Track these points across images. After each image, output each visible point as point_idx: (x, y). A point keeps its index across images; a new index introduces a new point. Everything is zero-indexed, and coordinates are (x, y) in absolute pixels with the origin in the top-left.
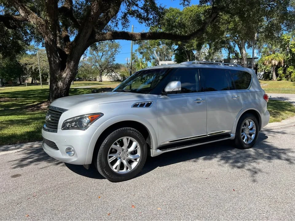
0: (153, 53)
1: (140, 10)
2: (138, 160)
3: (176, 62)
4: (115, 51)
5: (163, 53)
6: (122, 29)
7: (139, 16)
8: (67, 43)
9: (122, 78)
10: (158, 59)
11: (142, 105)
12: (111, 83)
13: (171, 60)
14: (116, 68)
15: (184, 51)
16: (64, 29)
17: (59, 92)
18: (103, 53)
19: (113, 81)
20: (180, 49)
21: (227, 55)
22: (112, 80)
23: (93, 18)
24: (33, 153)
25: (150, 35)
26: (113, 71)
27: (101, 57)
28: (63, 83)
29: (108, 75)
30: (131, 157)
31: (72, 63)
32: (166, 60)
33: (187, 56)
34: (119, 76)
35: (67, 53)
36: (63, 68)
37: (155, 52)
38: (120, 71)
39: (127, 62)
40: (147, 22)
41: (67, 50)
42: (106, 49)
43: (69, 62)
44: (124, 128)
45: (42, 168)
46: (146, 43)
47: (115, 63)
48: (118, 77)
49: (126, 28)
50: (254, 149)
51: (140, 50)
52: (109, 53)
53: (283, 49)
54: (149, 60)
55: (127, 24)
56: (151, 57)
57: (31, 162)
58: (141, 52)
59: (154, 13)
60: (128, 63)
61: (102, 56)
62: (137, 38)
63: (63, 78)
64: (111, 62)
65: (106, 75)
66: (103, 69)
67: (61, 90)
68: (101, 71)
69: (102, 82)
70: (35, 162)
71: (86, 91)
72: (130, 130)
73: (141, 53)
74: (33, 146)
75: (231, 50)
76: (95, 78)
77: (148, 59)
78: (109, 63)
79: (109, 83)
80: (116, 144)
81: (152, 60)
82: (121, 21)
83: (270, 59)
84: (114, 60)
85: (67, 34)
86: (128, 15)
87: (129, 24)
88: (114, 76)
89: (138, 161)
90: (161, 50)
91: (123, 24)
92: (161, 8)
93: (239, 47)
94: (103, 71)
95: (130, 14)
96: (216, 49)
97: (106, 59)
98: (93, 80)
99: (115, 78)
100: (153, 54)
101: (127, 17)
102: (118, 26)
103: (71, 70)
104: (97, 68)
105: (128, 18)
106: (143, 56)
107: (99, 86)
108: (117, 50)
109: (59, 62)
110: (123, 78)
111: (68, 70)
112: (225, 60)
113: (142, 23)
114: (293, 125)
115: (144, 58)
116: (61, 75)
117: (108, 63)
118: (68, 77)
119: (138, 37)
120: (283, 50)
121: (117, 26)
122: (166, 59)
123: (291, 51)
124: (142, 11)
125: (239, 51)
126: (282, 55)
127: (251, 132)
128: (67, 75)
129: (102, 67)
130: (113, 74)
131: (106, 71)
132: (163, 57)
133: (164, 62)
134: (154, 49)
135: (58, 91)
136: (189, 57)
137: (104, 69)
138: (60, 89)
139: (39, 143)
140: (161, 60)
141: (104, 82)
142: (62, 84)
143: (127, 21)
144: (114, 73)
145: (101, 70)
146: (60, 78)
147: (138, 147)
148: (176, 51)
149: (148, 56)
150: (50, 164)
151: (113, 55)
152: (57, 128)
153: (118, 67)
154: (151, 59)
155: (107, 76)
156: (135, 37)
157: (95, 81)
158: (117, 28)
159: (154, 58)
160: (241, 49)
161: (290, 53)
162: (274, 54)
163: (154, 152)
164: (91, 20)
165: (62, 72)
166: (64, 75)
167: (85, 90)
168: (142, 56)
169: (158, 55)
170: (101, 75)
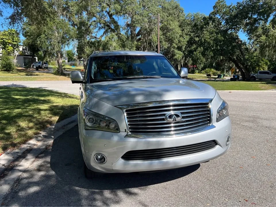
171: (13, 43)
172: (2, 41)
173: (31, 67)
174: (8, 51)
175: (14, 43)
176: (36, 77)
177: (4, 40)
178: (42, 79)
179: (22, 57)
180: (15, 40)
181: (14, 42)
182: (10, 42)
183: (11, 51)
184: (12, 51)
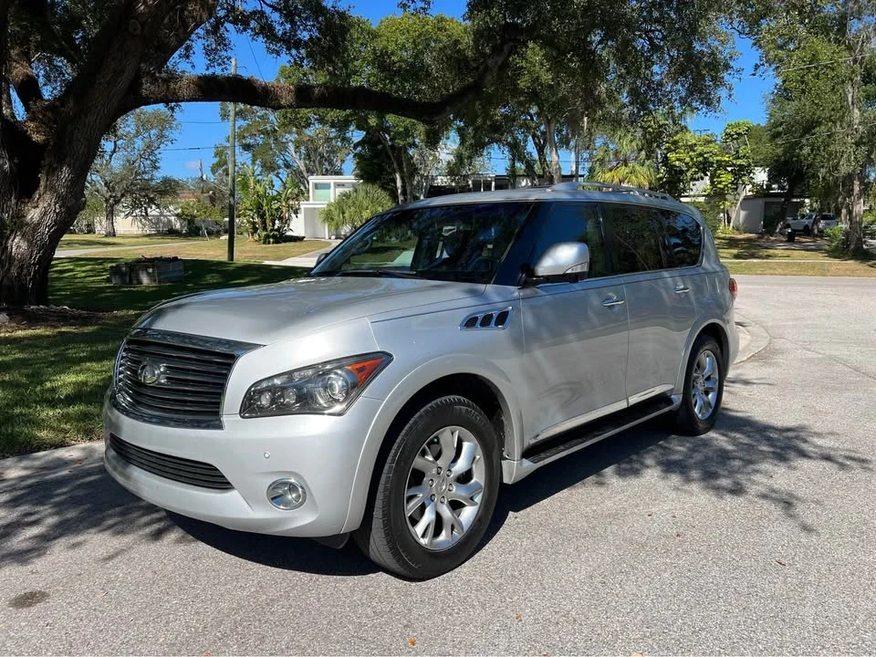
0: (284, 148)
1: (268, 10)
2: (478, 499)
3: (362, 181)
4: (161, 136)
5: (316, 149)
6: (208, 69)
7: (267, 31)
8: (35, 102)
9: (186, 223)
10: (303, 168)
11: (486, 321)
12: (146, 239)
13: (341, 174)
14: (163, 193)
15: (384, 147)
16: (18, 54)
17: (14, 271)
18: (115, 142)
19: (155, 235)
20: (371, 141)
21: (507, 163)
22: (148, 232)
23: (143, 24)
24: (26, 503)
25: (323, 95)
26: (152, 201)
27: (111, 156)
28: (30, 244)
29: (134, 214)
30: (457, 492)
31: (65, 173)
32: (327, 173)
33: (393, 163)
34: (173, 218)
35: (37, 138)
36: (26, 190)
37: (291, 147)
38: (178, 203)
39: (200, 175)
40: (294, 52)
41: (37, 127)
42: (127, 129)
43: (52, 171)
44: (444, 398)
45: (110, 558)
46: (261, 117)
47: (159, 175)
48: (170, 221)
49: (219, 65)
50: (722, 431)
51: (244, 137)
52: (139, 144)
53: (647, 155)
54: (273, 171)
55: (223, 53)
56: (280, 162)
57: (46, 539)
58: (246, 145)
59: (314, 26)
60: (204, 177)
61: (114, 151)
62: (284, 101)
63: (27, 224)
64: (144, 173)
65: (127, 216)
66: (119, 195)
67: (21, 268)
68: (111, 201)
69: (114, 236)
70: (61, 535)
71: (84, 269)
72: (460, 403)
73: (247, 147)
74: (6, 477)
75: (516, 150)
76: (88, 225)
77: (270, 167)
78: (139, 174)
79: (140, 240)
80: (424, 453)
81: (281, 171)
82: (204, 41)
83: (616, 180)
84: (156, 168)
85: (29, 71)
86: (229, 26)
87: (229, 53)
88: (158, 218)
89: (479, 503)
90: (312, 140)
91: (209, 52)
92: (338, 12)
93: (535, 143)
94: (117, 202)
95: (235, 22)
96: (478, 147)
97: (128, 161)
98: (82, 231)
99: (161, 225)
100: (286, 151)
101: (222, 30)
102: (192, 58)
103: (61, 199)
104: (97, 191)
105: (226, 35)
106: (254, 155)
107: (110, 249)
108: (166, 133)
109: (10, 167)
110: (189, 223)
111: (47, 196)
112: (498, 179)
113: (278, 53)
114: (745, 358)
115: (258, 162)
116: (19, 217)
117: (136, 175)
118: (49, 220)
119: (287, 99)
120: (648, 157)
121: (188, 57)
122: (327, 170)
123: (666, 161)
124: (275, 16)
125: (536, 156)
126: (645, 169)
127: (708, 385)
128: (45, 214)
129: (113, 187)
130: (153, 211)
131: (127, 201)
132: (317, 163)
133: (321, 177)
134: (287, 136)
135: (9, 269)
136: (400, 165)
137: (123, 196)
138: (16, 262)
139: (20, 460)
140: (311, 172)
141: (123, 237)
142: (24, 245)
143: (222, 41)
144: (154, 207)
145: (111, 196)
146: (15, 224)
147: (478, 457)
148: (359, 148)
149: (268, 158)
150: (127, 539)
151: (150, 150)
152: (217, 414)
153: (169, 188)
154: (279, 167)
155: (130, 218)
156: (277, 98)
157: (89, 232)
158: (190, 65)
159: (288, 166)
160: (541, 150)
161: (665, 165)
162: (626, 166)
163: (517, 470)
164: (139, 31)
165: (22, 202)
166: (33, 214)
167: (77, 266)
168: (250, 155)
169: (300, 156)
170: (111, 214)
171: (734, 162)
172: (701, 159)
173: (778, 230)
174: (719, 186)
175: (739, 162)
176: (754, 263)
177: (705, 158)
178: (771, 268)
179: (761, 202)
180: (741, 153)
181: (738, 158)
182: (727, 159)
183: (726, 186)
184: (730, 185)
